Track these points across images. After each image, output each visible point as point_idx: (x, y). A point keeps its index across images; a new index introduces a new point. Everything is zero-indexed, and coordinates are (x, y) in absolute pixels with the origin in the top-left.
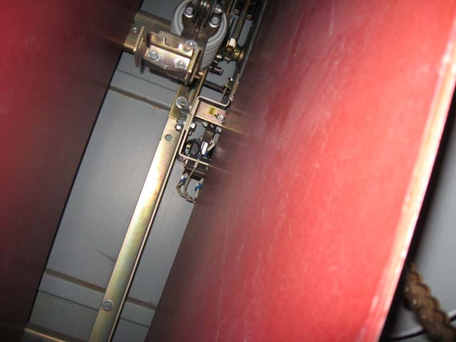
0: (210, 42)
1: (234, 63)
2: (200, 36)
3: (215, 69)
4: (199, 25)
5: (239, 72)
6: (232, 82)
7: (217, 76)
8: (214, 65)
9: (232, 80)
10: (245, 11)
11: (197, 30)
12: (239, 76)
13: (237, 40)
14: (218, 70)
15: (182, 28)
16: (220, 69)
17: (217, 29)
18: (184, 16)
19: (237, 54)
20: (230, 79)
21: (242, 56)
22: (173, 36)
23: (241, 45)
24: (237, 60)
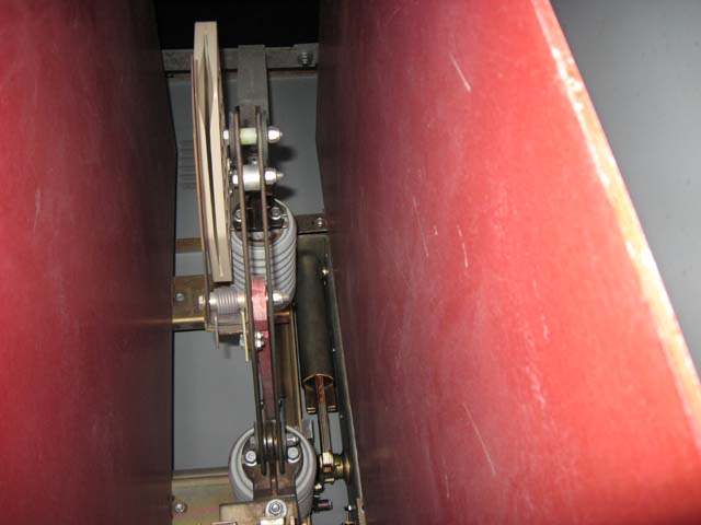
0: (300, 484)
1: (342, 481)
2: (281, 485)
3: (320, 505)
4: (273, 474)
5: (358, 496)
6: (352, 510)
7: (327, 512)
8: (316, 502)
9: (350, 508)
10: (323, 406)
11: (274, 481)
12: (360, 501)
13: (331, 452)
14: (324, 505)
15: (250, 484)
16: (326, 501)
17: (301, 463)
18: (244, 467)
19: (340, 468)
20: (347, 509)
21: (348, 466)
22: (242, 506)
23: (340, 452)
24: (343, 475)
